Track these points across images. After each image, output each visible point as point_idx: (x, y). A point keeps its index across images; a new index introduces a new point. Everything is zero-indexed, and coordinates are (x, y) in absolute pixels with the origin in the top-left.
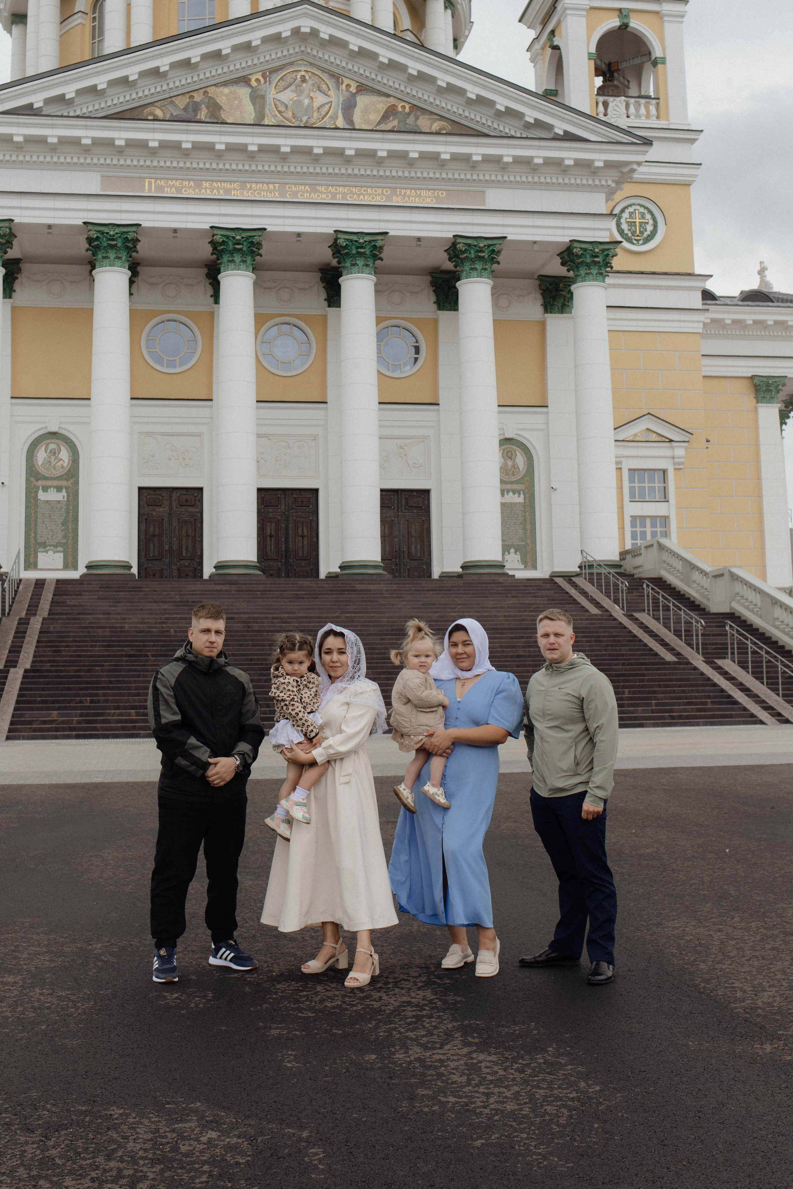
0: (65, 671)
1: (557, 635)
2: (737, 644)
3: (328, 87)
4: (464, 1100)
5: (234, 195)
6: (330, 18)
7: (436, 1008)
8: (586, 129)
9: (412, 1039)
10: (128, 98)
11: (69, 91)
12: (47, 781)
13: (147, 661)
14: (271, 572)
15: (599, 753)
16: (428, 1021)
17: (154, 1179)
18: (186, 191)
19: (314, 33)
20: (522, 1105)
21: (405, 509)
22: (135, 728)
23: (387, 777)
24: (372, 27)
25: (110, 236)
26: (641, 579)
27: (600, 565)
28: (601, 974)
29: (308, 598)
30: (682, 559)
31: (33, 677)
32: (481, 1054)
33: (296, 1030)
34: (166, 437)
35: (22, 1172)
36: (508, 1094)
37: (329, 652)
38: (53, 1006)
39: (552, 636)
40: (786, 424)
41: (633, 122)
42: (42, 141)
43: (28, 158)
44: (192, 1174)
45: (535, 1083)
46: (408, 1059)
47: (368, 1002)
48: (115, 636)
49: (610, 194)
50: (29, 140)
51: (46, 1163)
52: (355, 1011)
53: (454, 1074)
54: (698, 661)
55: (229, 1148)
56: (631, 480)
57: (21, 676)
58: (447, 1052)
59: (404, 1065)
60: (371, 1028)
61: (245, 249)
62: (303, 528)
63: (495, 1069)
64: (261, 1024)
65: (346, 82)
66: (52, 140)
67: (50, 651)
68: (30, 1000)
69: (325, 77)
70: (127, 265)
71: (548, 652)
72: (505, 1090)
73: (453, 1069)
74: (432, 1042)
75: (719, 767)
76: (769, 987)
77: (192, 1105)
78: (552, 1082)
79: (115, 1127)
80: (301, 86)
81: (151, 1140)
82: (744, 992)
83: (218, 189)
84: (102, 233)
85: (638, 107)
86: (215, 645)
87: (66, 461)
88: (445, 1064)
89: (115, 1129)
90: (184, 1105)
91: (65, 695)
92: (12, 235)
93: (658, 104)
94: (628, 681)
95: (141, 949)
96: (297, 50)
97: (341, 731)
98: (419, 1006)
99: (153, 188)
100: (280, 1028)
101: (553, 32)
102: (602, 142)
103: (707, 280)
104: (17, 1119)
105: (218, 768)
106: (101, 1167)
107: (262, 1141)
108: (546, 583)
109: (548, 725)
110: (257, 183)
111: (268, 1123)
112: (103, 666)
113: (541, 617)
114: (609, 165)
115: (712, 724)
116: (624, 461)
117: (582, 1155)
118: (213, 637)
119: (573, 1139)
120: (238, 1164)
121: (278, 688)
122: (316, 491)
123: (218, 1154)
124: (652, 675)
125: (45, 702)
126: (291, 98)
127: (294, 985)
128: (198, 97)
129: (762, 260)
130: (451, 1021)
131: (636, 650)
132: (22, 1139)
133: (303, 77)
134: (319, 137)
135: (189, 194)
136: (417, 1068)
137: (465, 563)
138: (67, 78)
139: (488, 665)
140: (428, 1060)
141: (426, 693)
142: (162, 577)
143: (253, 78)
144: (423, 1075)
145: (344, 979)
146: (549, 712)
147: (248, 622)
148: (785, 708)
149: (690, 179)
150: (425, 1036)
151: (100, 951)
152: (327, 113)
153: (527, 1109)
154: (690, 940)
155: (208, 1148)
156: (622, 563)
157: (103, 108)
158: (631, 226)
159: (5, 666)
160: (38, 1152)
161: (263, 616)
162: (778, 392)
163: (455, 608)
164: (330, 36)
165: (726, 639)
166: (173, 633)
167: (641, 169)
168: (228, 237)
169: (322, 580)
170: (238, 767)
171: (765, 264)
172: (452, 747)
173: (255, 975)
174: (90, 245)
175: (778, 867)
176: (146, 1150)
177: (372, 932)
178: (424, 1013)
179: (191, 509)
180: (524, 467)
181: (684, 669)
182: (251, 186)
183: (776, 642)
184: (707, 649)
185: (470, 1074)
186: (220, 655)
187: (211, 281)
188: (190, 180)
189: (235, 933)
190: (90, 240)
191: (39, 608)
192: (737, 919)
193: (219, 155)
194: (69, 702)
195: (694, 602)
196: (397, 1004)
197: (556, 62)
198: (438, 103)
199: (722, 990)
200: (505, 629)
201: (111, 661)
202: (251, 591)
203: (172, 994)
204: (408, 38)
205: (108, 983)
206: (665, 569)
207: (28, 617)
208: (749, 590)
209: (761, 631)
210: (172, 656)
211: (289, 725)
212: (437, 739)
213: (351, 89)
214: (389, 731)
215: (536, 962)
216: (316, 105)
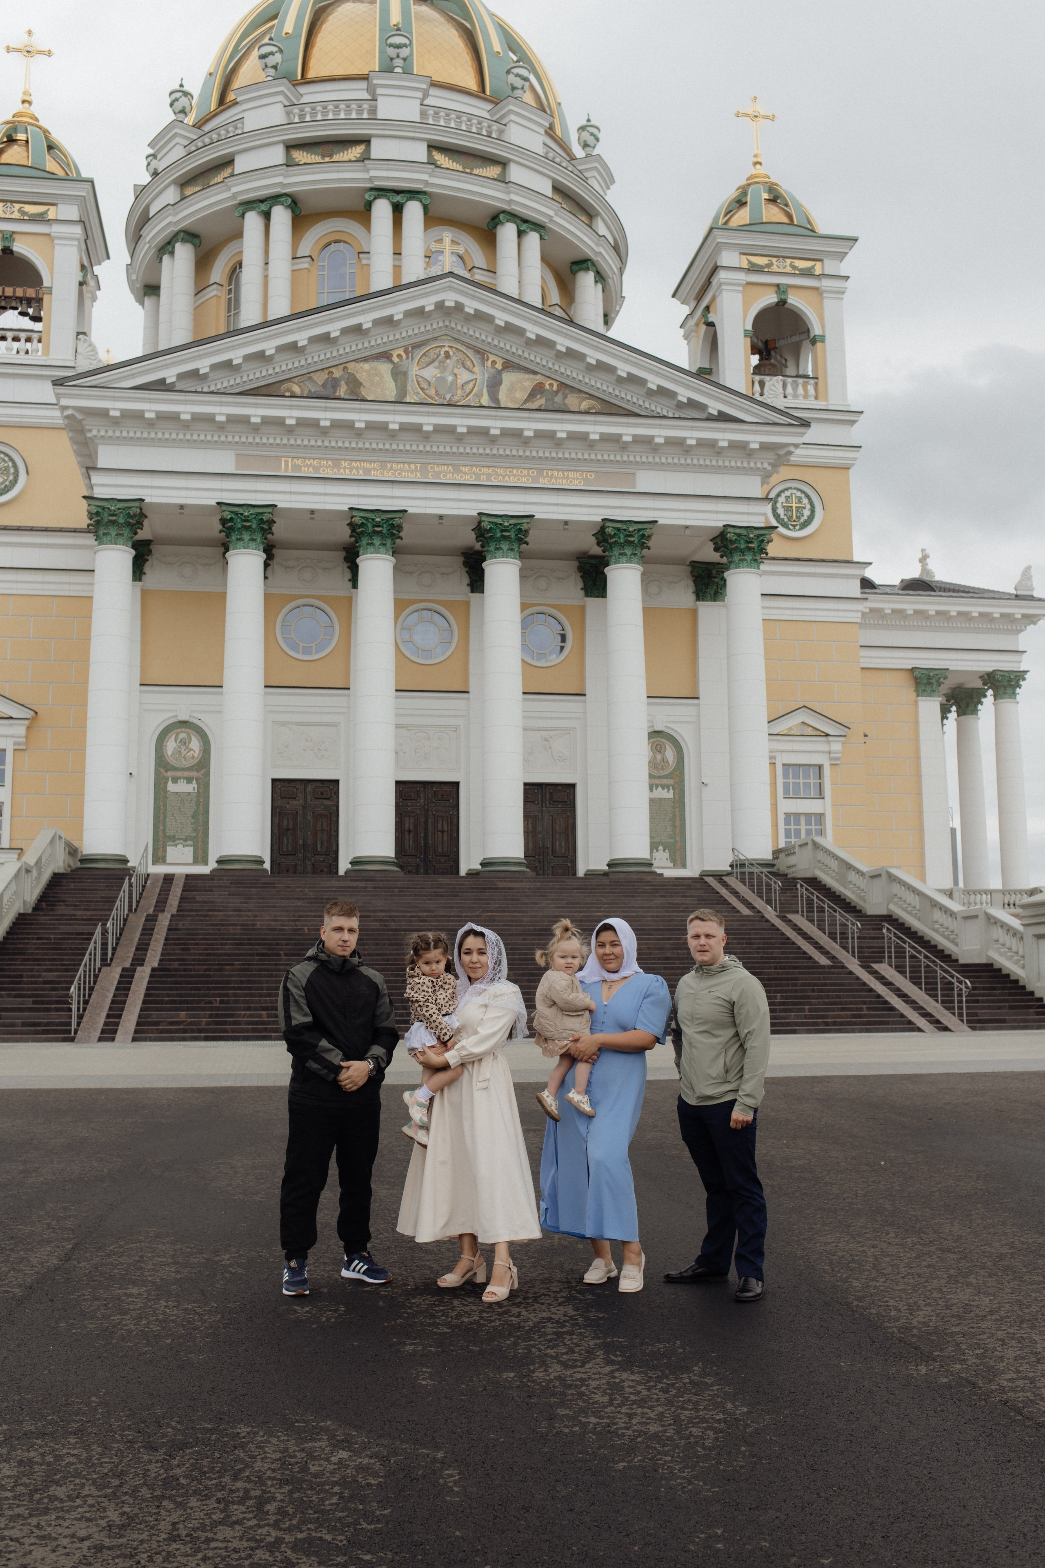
0: (194, 970)
1: (708, 936)
2: (895, 948)
3: (473, 364)
4: (605, 1421)
5: (374, 475)
6: (476, 291)
7: (577, 1324)
8: (741, 409)
9: (551, 1357)
10: (264, 373)
11: (203, 366)
13: (281, 960)
14: (410, 868)
15: (749, 1060)
16: (568, 1338)
17: (282, 1501)
18: (324, 470)
19: (459, 307)
20: (666, 1426)
21: (550, 804)
22: (266, 1030)
23: (529, 1084)
24: (519, 302)
25: (245, 516)
26: (794, 879)
27: (752, 864)
28: (749, 1291)
29: (448, 896)
30: (837, 858)
31: (160, 976)
32: (624, 1373)
33: (431, 1346)
34: (302, 727)
35: (145, 1492)
36: (652, 1415)
37: (469, 952)
38: (179, 1320)
39: (703, 938)
40: (947, 718)
41: (791, 402)
42: (174, 417)
43: (160, 435)
44: (322, 1495)
45: (680, 1404)
46: (548, 1378)
47: (506, 1318)
48: (247, 934)
49: (766, 477)
50: (162, 417)
51: (169, 1482)
52: (493, 1327)
53: (596, 1393)
54: (853, 965)
55: (360, 1468)
56: (786, 776)
57: (148, 975)
58: (589, 1370)
59: (544, 1384)
60: (509, 1345)
61: (385, 531)
63: (639, 1388)
64: (395, 1340)
65: (492, 358)
66: (185, 417)
67: (178, 949)
68: (154, 1312)
69: (470, 353)
70: (262, 548)
71: (698, 954)
72: (648, 1411)
73: (595, 1388)
74: (573, 1360)
75: (874, 1076)
76: (925, 1306)
77: (323, 1424)
78: (697, 1403)
79: (243, 1446)
80: (444, 362)
81: (280, 1459)
82: (899, 1311)
83: (357, 469)
84: (236, 514)
85: (795, 386)
86: (348, 944)
87: (197, 752)
88: (587, 1383)
90: (314, 1424)
91: (194, 995)
92: (143, 515)
93: (816, 384)
94: (781, 985)
95: (270, 1260)
96: (441, 324)
97: (476, 1032)
98: (560, 1323)
99: (290, 468)
100: (415, 1344)
101: (707, 308)
102: (757, 423)
103: (866, 567)
104: (140, 1436)
105: (350, 1072)
106: (228, 1487)
107: (395, 1462)
108: (696, 882)
109: (697, 1030)
110: (398, 463)
111: (402, 1442)
112: (234, 965)
113: (691, 917)
114: (765, 447)
115: (868, 1031)
116: (778, 755)
117: (728, 1480)
118: (346, 936)
119: (719, 1463)
120: (369, 1485)
121: (412, 989)
122: (457, 784)
123: (350, 1475)
124: (806, 979)
125: (174, 1002)
126: (434, 374)
127: (430, 1299)
128: (337, 373)
129: (924, 547)
130: (594, 1338)
131: (790, 953)
132: (146, 1457)
133: (447, 353)
134: (462, 416)
135: (327, 473)
136: (557, 1387)
137: (611, 860)
138: (201, 353)
139: (636, 967)
140: (568, 1379)
141: (573, 996)
142: (295, 872)
143: (395, 354)
144: (563, 1394)
145: (482, 1294)
146: (698, 1016)
147: (386, 921)
148: (944, 1015)
149: (849, 462)
150: (566, 1353)
151: (228, 1262)
152: (472, 390)
153: (672, 1431)
154: (843, 1256)
155: (339, 1468)
156: (775, 862)
157: (238, 384)
158: (787, 510)
159: (132, 965)
160: (162, 1471)
161: (401, 914)
162: (940, 685)
163: (601, 908)
164: (476, 310)
165: (883, 943)
166: (306, 932)
167: (798, 452)
168: (367, 519)
169: (463, 877)
170: (371, 1071)
171: (927, 551)
172: (598, 1052)
173: (389, 1289)
174: (223, 526)
175: (936, 1181)
176: (274, 1470)
177: (511, 1244)
178: (565, 1329)
179: (326, 802)
180: (674, 762)
181: (839, 973)
182: (392, 467)
183: (936, 946)
184: (864, 952)
185: (613, 1394)
186: (353, 954)
187: (349, 564)
188: (328, 459)
189: (369, 1245)
190: (223, 521)
191: (168, 905)
192: (892, 1235)
193: (359, 434)
194: (198, 1002)
195: (850, 903)
196: (537, 1320)
197: (710, 339)
198: (587, 380)
199: (876, 1308)
200: (654, 930)
201: (242, 960)
202: (388, 888)
203: (303, 1308)
204: (557, 314)
205: (236, 1295)
206: (820, 869)
207: (156, 913)
208: (908, 892)
209: (920, 934)
210: (304, 955)
211: (423, 1028)
212: (583, 1045)
213: (497, 366)
214: (531, 1036)
215: (682, 1278)
216: (460, 382)
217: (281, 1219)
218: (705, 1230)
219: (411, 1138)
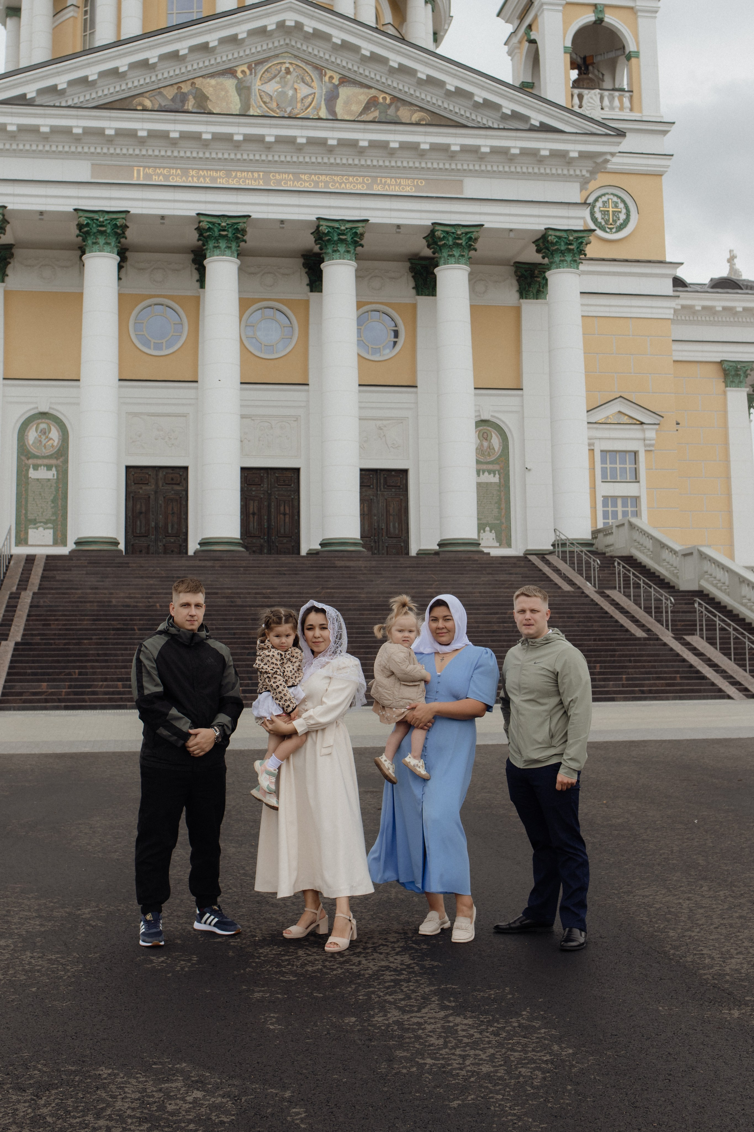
0: (55, 644)
1: (533, 611)
2: (706, 621)
3: (312, 79)
4: (441, 1062)
5: (220, 183)
6: (314, 12)
7: (413, 972)
8: (561, 120)
9: (390, 1003)
10: (118, 89)
11: (61, 82)
12: (36, 751)
13: (134, 634)
14: (254, 549)
15: (572, 726)
16: (405, 985)
18: (173, 179)
19: (299, 26)
20: (497, 1067)
21: (384, 488)
22: (121, 700)
23: (366, 749)
24: (355, 21)
25: (100, 222)
26: (611, 557)
27: (572, 544)
28: (573, 941)
29: (289, 574)
30: (652, 538)
31: (23, 650)
32: (457, 1018)
33: (278, 993)
34: (153, 418)
36: (483, 1057)
37: (311, 628)
38: (44, 969)
39: (528, 612)
41: (607, 114)
42: (34, 130)
43: (21, 147)
45: (510, 1046)
46: (387, 1022)
47: (347, 966)
48: (103, 610)
49: (584, 183)
50: (23, 129)
51: (37, 1121)
52: (336, 975)
53: (432, 1037)
54: (668, 637)
55: (214, 1107)
56: (603, 461)
57: (12, 649)
58: (425, 1015)
59: (383, 1028)
60: (351, 992)
61: (230, 235)
62: (284, 506)
63: (472, 1032)
64: (244, 987)
65: (329, 73)
66: (45, 129)
67: (39, 625)
68: (21, 963)
69: (308, 69)
70: (116, 250)
71: (524, 627)
72: (481, 1052)
73: (430, 1032)
74: (410, 1005)
75: (687, 740)
76: (737, 954)
77: (178, 1066)
78: (526, 1045)
80: (285, 77)
81: (139, 1099)
82: (713, 958)
83: (204, 177)
84: (92, 219)
85: (612, 99)
86: (196, 618)
87: (56, 440)
88: (423, 1027)
89: (104, 1088)
90: (170, 1066)
91: (55, 668)
92: (5, 221)
93: (631, 96)
94: (599, 656)
95: (128, 914)
96: (282, 43)
97: (322, 703)
98: (398, 971)
99: (141, 176)
100: (263, 991)
101: (530, 27)
102: (576, 133)
103: (678, 267)
104: (9, 1078)
105: (198, 739)
106: (91, 1125)
107: (246, 1101)
108: (520, 561)
109: (523, 699)
110: (242, 171)
111: (252, 1083)
112: (91, 639)
113: (517, 593)
114: (584, 156)
115: (681, 698)
116: (597, 442)
117: (556, 1116)
118: (193, 611)
119: (546, 1101)
120: (222, 1123)
121: (262, 661)
122: (298, 470)
123: (204, 1113)
124: (624, 650)
125: (35, 674)
126: (276, 88)
127: (277, 950)
128: (186, 88)
129: (732, 248)
130: (428, 985)
131: (608, 626)
132: (14, 1097)
133: (287, 69)
134: (302, 127)
135: (176, 182)
136: (395, 1031)
137: (441, 540)
138: (59, 70)
139: (466, 640)
140: (406, 1023)
141: (411, 667)
142: (148, 553)
143: (239, 70)
144: (401, 1037)
146: (526, 686)
147: (233, 597)
149: (662, 169)
150: (403, 999)
151: (88, 916)
152: (311, 104)
153: (502, 1071)
154: (660, 908)
155: (194, 1107)
156: (594, 541)
157: (94, 99)
158: (604, 215)
160: (30, 1111)
161: (246, 591)
162: (747, 377)
163: (432, 585)
164: (314, 29)
165: (695, 616)
166: (159, 608)
167: (615, 160)
168: (213, 224)
169: (303, 557)
170: (217, 738)
171: (735, 252)
172: (433, 720)
173: (239, 940)
174: (80, 230)
175: (746, 838)
176: (133, 1109)
177: (351, 899)
178: (402, 977)
179: (177, 487)
180: (499, 448)
181: (654, 645)
182: (236, 175)
183: (744, 619)
184: (676, 625)
185: (448, 1037)
186: (202, 627)
187: (197, 266)
188: (177, 169)
189: (219, 899)
190: (80, 226)
191: (30, 583)
192: (705, 888)
193: (206, 144)
194: (60, 674)
195: (663, 580)
196: (377, 968)
197: (532, 55)
198: (418, 94)
199: (691, 956)
200: (481, 605)
201: (99, 634)
202: (234, 567)
203: (158, 958)
204: (389, 32)
205: (96, 947)
206: (636, 548)
207: (19, 591)
208: (718, 569)
209: (729, 608)
210: (156, 629)
211: (270, 698)
212: (419, 713)
213: (334, 81)
214: (369, 704)
215: (511, 928)
216: (300, 96)
217: (137, 876)
218: (532, 885)
219: (260, 800)
